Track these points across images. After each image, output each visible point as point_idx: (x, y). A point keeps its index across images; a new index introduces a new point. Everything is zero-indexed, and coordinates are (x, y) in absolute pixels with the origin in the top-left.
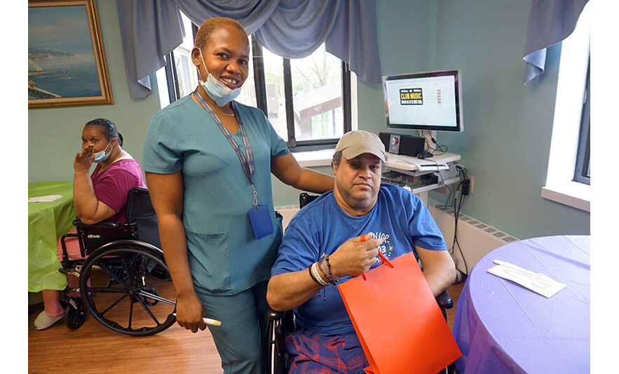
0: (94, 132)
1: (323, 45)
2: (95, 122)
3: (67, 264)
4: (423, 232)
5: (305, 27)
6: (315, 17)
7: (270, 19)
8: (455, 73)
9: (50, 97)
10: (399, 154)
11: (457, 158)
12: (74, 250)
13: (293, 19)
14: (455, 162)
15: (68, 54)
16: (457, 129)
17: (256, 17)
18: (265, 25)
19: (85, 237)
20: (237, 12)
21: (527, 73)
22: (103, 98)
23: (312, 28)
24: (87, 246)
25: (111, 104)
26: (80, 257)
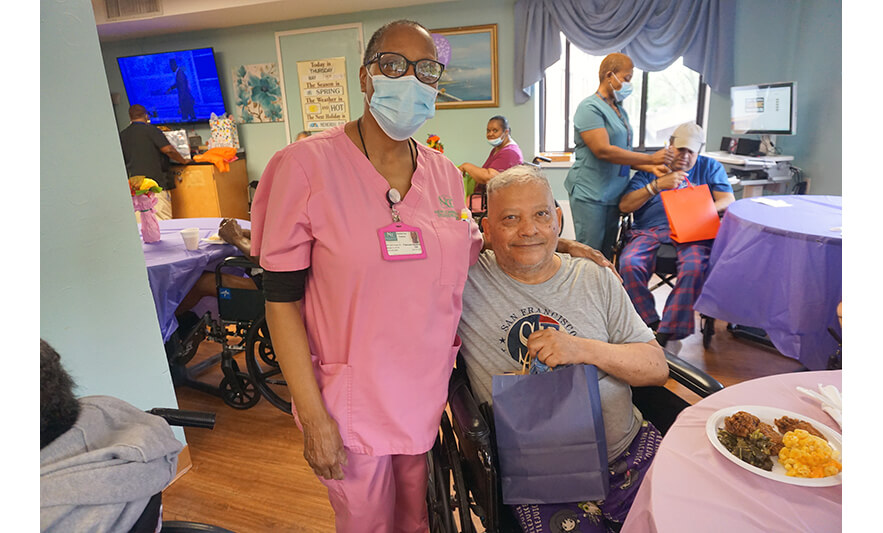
1: (681, 59)
2: (496, 118)
4: (718, 182)
5: (665, 44)
6: (676, 35)
7: (635, 39)
8: (791, 85)
9: (454, 100)
10: (737, 154)
11: (790, 158)
12: (478, 204)
13: (656, 38)
14: (788, 162)
15: (473, 69)
16: (789, 132)
17: (623, 38)
18: (630, 44)
20: (608, 34)
22: (492, 102)
23: (671, 45)
25: (497, 107)
26: (480, 210)
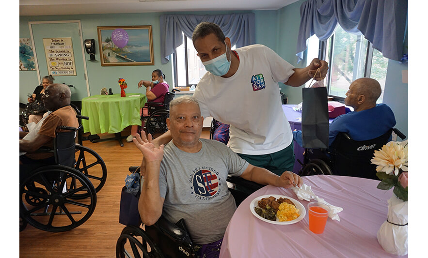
0: (155, 74)
2: (156, 71)
3: (143, 118)
9: (132, 61)
12: (146, 112)
15: (140, 46)
19: (150, 108)
21: (298, 60)
22: (151, 63)
24: (150, 111)
25: (154, 65)
26: (147, 115)
